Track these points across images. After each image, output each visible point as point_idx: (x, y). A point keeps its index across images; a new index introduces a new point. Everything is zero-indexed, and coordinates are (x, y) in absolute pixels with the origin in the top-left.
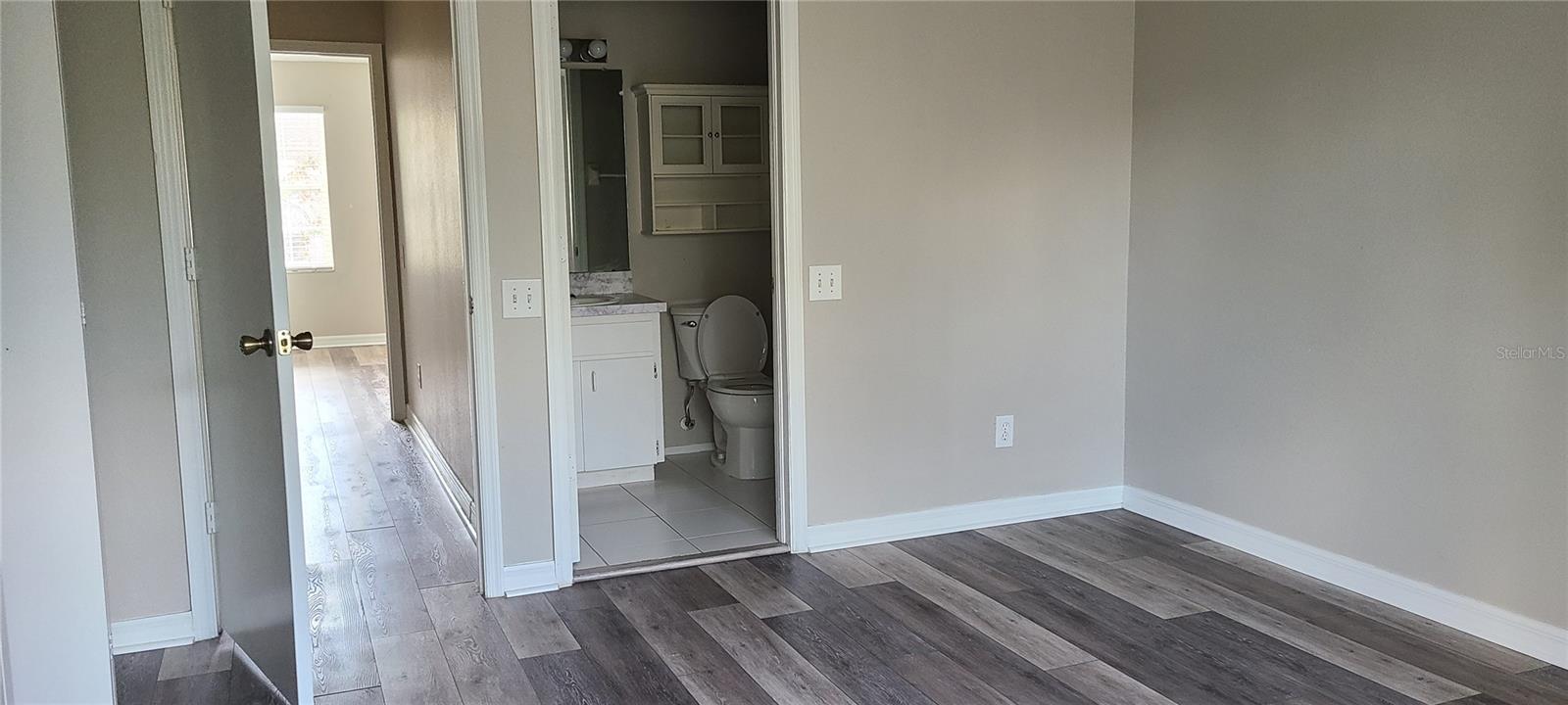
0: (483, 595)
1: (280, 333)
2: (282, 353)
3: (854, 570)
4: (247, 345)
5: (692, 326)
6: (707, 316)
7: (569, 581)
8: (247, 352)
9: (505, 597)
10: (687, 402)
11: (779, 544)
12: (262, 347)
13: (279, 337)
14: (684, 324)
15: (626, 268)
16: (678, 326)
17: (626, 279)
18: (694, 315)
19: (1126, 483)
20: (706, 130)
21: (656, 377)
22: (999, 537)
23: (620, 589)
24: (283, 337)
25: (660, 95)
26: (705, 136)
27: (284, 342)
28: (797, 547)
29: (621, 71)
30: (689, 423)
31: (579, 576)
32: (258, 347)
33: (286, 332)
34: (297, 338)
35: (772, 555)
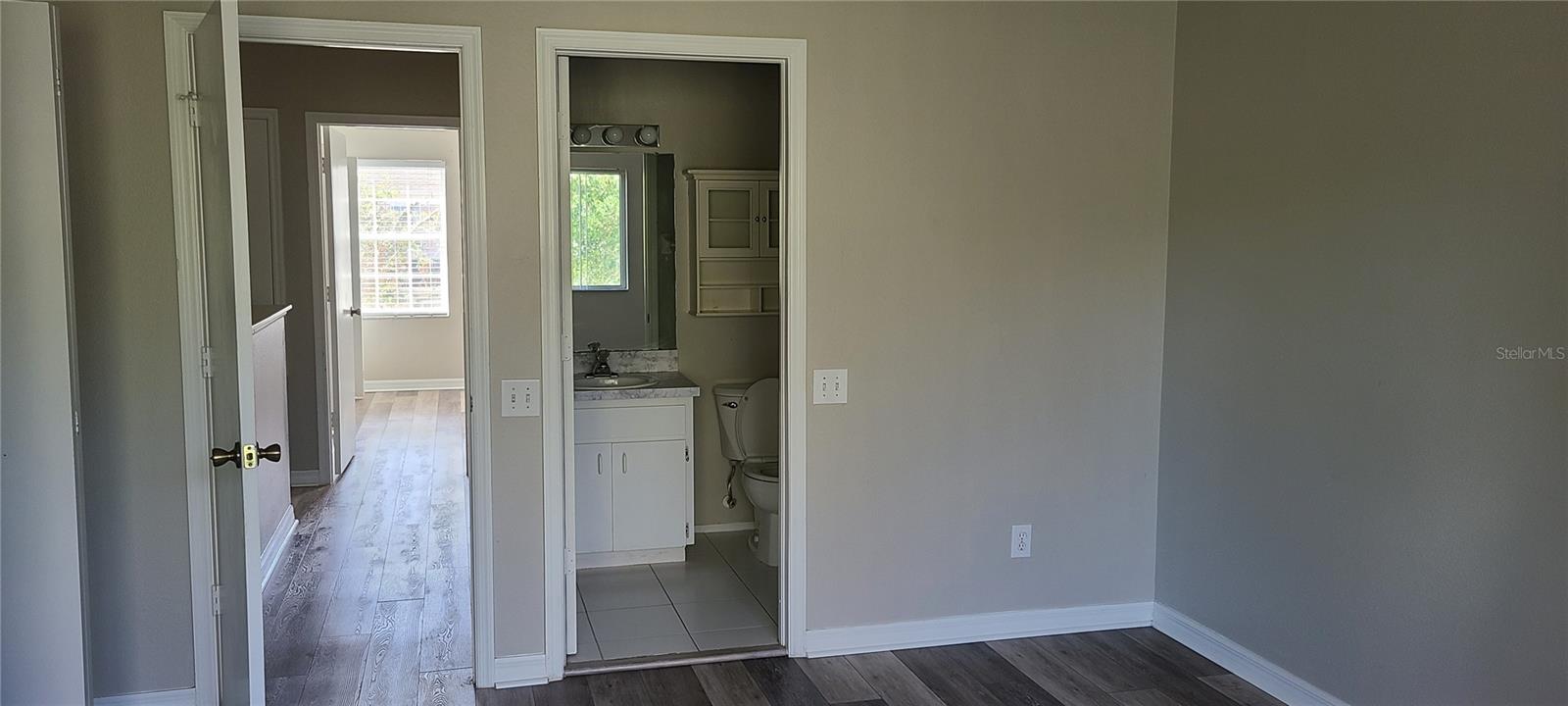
0: (475, 684)
1: (246, 448)
2: (247, 466)
3: (845, 682)
4: (216, 458)
5: (733, 407)
6: (746, 399)
7: (559, 675)
8: (217, 464)
9: (494, 688)
10: (729, 481)
11: (778, 646)
12: (231, 459)
13: (245, 451)
14: (725, 405)
15: (672, 346)
16: (721, 407)
17: (672, 357)
18: (735, 396)
19: (1157, 599)
20: (753, 214)
21: (687, 459)
22: (1007, 654)
23: (607, 687)
24: (250, 452)
25: (708, 181)
26: (752, 221)
27: (250, 456)
28: (794, 651)
29: (673, 155)
30: (732, 501)
31: (571, 670)
32: (228, 459)
33: (252, 446)
34: (267, 450)
35: (769, 658)
